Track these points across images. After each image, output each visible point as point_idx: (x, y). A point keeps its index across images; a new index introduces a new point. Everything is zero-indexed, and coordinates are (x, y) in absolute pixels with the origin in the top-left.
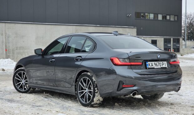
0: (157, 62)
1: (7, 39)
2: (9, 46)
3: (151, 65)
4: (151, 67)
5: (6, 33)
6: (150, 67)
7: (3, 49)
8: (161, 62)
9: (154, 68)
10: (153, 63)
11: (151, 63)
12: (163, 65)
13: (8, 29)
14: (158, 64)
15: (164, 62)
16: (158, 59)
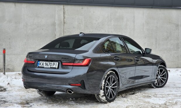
0: (48, 62)
3: (41, 64)
6: (40, 66)
8: (52, 63)
10: (44, 62)
11: (42, 62)
16: (46, 59)
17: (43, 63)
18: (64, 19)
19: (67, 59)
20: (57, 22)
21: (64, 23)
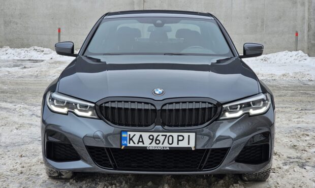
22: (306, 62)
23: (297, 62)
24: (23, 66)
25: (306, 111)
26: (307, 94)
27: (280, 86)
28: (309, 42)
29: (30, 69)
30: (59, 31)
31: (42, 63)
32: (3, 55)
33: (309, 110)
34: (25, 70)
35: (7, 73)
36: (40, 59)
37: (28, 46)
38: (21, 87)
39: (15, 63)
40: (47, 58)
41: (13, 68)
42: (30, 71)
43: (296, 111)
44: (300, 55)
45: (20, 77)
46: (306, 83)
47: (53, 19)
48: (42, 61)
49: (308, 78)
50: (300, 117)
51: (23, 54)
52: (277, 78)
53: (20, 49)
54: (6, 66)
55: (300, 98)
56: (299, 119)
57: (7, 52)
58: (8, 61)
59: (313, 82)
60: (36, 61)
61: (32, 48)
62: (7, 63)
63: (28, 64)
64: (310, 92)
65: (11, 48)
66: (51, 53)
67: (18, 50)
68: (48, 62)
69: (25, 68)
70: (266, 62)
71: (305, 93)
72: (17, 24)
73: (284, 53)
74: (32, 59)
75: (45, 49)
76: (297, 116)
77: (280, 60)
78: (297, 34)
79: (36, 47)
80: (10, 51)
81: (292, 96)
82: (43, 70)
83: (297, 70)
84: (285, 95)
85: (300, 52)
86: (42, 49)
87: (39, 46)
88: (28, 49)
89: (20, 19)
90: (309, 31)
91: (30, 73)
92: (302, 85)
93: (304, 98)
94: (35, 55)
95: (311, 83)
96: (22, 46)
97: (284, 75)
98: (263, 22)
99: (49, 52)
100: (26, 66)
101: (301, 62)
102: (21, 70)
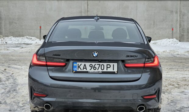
0: (95, 63)
1: (182, 18)
2: (184, 25)
3: (82, 67)
4: (82, 70)
5: (180, 11)
6: (79, 70)
7: (177, 28)
8: (105, 64)
9: (87, 72)
10: (88, 64)
11: (83, 64)
12: (107, 68)
13: (183, 6)
14: (97, 66)
15: (112, 64)
16: (96, 58)
17: (85, 65)
18: (87, 9)
19: (136, 58)
20: (83, 11)
21: (88, 11)
22: (178, 45)
23: (173, 45)
24: (21, 47)
25: (172, 70)
26: (175, 61)
27: (161, 57)
28: (180, 34)
29: (25, 49)
30: (40, 27)
31: (31, 45)
32: (9, 41)
33: (174, 69)
34: (23, 49)
35: (13, 51)
36: (30, 43)
37: (23, 36)
38: (22, 58)
39: (16, 45)
40: (34, 42)
41: (16, 48)
42: (25, 50)
43: (167, 70)
44: (174, 41)
45: (21, 53)
46: (175, 56)
47: (36, 21)
48: (31, 44)
49: (177, 53)
50: (168, 72)
51: (20, 40)
52: (160, 53)
53: (18, 38)
54: (12, 47)
55: (170, 63)
56: (167, 73)
57: (11, 39)
58: (12, 44)
59: (179, 55)
60: (28, 44)
61: (25, 37)
62: (12, 45)
63: (24, 46)
64: (177, 60)
65: (13, 37)
66: (35, 40)
67: (17, 38)
68: (34, 45)
69: (22, 48)
70: (156, 45)
71: (174, 61)
72: (16, 23)
73: (166, 40)
74: (25, 43)
75: (33, 38)
76: (167, 72)
77: (163, 44)
78: (173, 29)
79: (27, 37)
80: (13, 38)
81: (166, 62)
82: (32, 49)
83: (172, 49)
84: (163, 62)
85: (175, 39)
86: (31, 37)
87: (29, 36)
88: (23, 38)
89: (18, 21)
90: (180, 27)
91: (26, 51)
92: (173, 57)
93: (172, 63)
94: (27, 41)
95: (178, 56)
96: (19, 36)
97: (164, 52)
98: (154, 23)
99: (34, 39)
100: (23, 47)
101: (175, 45)
102: (20, 49)
